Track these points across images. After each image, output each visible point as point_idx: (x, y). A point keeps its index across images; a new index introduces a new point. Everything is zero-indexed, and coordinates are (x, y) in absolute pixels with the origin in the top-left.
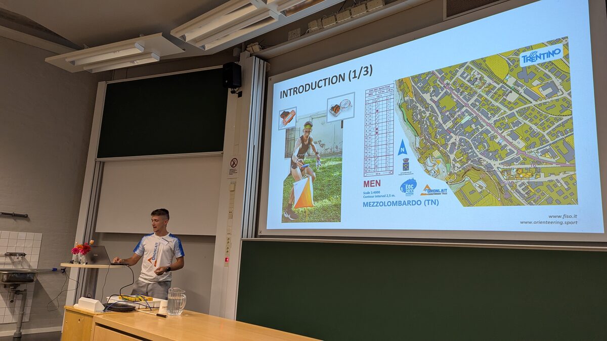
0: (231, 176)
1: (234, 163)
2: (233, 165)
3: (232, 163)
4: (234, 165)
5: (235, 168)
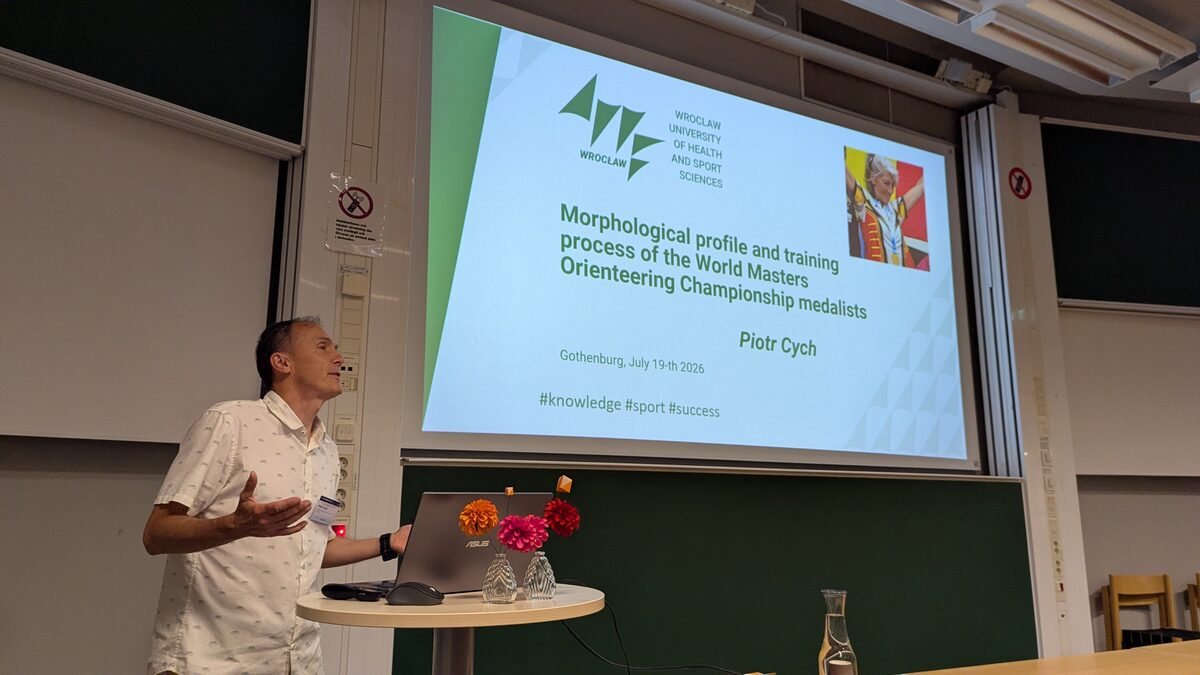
0: (344, 245)
1: (356, 204)
2: (351, 208)
3: (347, 202)
4: (357, 212)
5: (360, 221)
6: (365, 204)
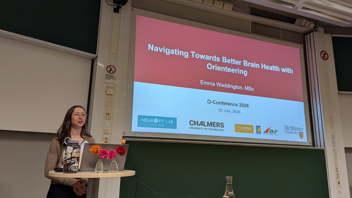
2: (110, 71)
5: (113, 74)
6: (114, 70)
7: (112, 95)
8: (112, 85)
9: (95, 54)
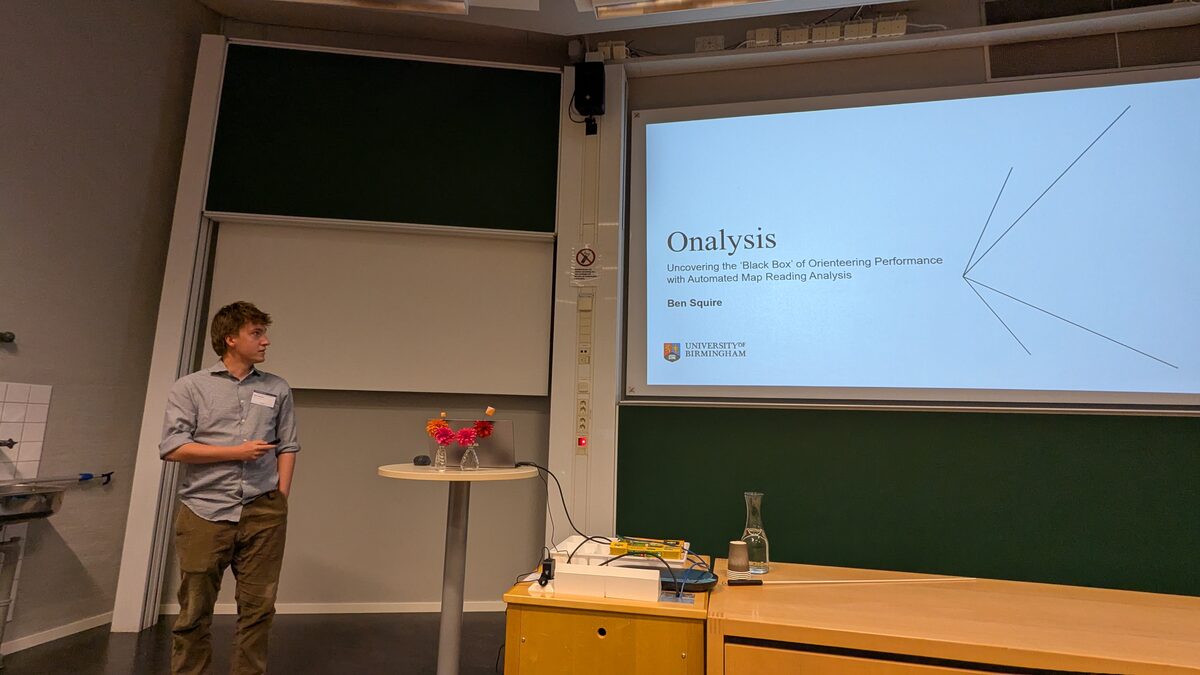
0: (580, 282)
1: (586, 258)
2: (583, 261)
3: (581, 258)
4: (587, 262)
5: (588, 267)
6: (591, 257)
7: (589, 311)
8: (589, 291)
9: (553, 231)
